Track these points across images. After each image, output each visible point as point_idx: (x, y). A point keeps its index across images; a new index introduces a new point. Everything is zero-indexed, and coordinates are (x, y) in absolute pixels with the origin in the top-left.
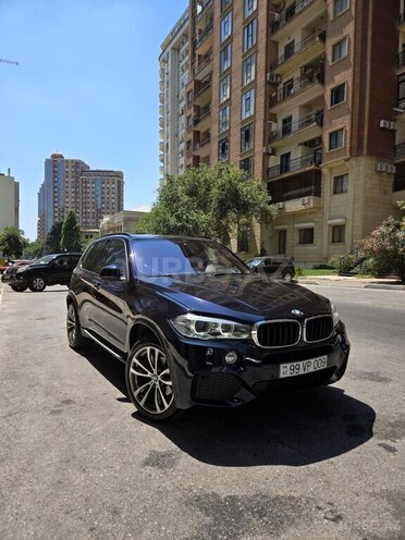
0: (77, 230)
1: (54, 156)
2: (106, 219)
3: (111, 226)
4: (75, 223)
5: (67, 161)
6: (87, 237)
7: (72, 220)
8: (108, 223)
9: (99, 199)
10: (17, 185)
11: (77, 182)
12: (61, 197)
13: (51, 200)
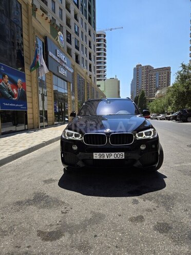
0: (145, 98)
1: (137, 66)
2: (158, 92)
3: (160, 95)
4: (144, 95)
5: (143, 67)
6: (150, 102)
7: (143, 94)
8: (159, 94)
9: (158, 82)
10: (119, 82)
11: (147, 76)
12: (140, 84)
13: (136, 86)
